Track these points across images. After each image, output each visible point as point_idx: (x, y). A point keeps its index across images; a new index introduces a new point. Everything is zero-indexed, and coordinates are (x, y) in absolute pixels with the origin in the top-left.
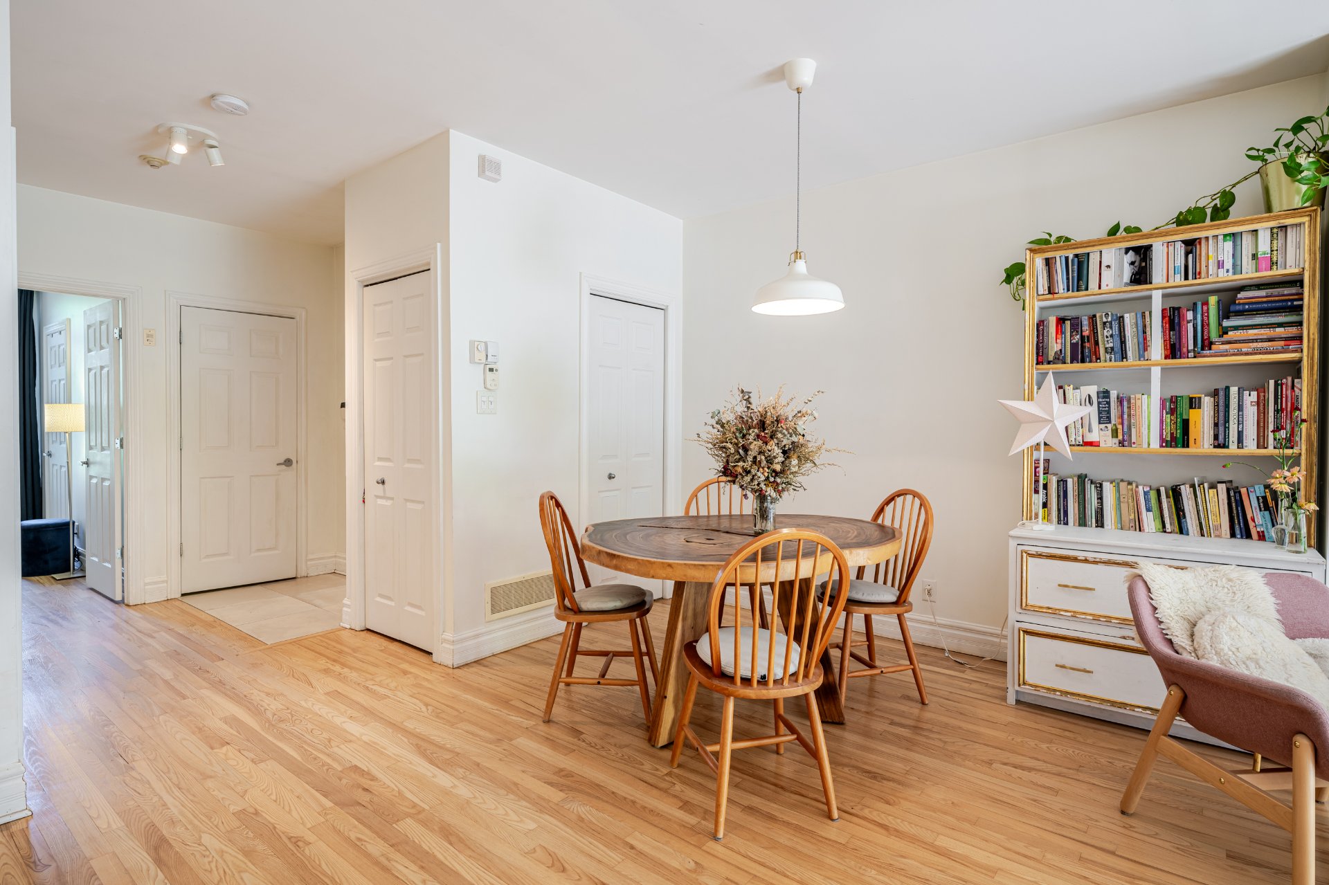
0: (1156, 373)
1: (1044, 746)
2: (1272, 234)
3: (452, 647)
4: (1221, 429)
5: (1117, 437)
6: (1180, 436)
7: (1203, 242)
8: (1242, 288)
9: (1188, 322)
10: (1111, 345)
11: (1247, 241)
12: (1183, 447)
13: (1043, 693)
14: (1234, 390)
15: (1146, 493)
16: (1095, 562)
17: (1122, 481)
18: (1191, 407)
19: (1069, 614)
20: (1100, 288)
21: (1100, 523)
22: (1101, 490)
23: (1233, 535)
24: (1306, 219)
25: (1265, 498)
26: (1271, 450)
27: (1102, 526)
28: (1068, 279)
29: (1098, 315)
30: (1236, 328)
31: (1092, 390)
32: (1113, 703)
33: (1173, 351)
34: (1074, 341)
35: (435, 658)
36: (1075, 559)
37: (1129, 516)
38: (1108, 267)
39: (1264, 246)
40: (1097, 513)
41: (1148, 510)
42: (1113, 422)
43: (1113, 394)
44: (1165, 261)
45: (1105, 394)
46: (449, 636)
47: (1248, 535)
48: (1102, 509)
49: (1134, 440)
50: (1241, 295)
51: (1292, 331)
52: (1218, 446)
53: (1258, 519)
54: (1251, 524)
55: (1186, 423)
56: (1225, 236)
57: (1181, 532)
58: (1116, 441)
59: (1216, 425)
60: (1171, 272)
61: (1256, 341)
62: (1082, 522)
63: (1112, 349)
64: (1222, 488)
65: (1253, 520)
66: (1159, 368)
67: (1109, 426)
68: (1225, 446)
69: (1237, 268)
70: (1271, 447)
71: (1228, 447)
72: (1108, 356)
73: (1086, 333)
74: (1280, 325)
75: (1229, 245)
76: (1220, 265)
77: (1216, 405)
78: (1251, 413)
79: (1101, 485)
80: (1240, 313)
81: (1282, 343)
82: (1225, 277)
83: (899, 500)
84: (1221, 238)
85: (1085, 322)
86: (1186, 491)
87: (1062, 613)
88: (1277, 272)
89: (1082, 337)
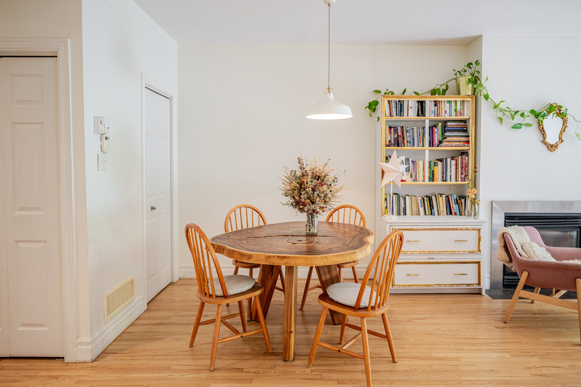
0: (427, 152)
1: (416, 309)
2: (461, 103)
4: (445, 174)
5: (412, 178)
6: (432, 178)
7: (443, 103)
8: (449, 121)
9: (436, 133)
10: (409, 140)
11: (453, 104)
12: (432, 181)
13: (402, 288)
14: (449, 160)
15: (420, 200)
16: (420, 230)
17: (412, 195)
18: (435, 166)
19: (410, 253)
20: (408, 116)
21: (405, 214)
22: (405, 200)
23: (447, 214)
24: (470, 99)
25: (457, 200)
26: (460, 182)
27: (406, 215)
28: (397, 110)
29: (404, 127)
30: (449, 136)
31: (403, 158)
32: (426, 285)
33: (431, 144)
34: (395, 137)
35: (66, 360)
36: (412, 230)
37: (415, 209)
38: (411, 107)
39: (459, 108)
40: (403, 209)
41: (421, 207)
42: (411, 172)
43: (411, 160)
44: (429, 107)
45: (407, 160)
47: (451, 213)
48: (405, 208)
49: (417, 179)
50: (449, 124)
51: (465, 139)
52: (444, 181)
53: (455, 207)
54: (452, 209)
55: (433, 172)
56: (447, 101)
57: (432, 214)
58: (412, 179)
59: (443, 173)
60: (431, 113)
61: (455, 142)
62: (399, 214)
63: (410, 141)
64: (444, 196)
65: (453, 208)
66: (428, 150)
67: (410, 173)
68: (446, 181)
69: (450, 115)
70: (460, 181)
71: (447, 181)
72: (408, 144)
73: (400, 134)
74: (462, 136)
75: (448, 104)
76: (446, 112)
77: (443, 165)
78: (453, 167)
79: (405, 197)
80: (450, 131)
81: (463, 143)
82: (447, 117)
84: (446, 102)
85: (399, 129)
86: (434, 198)
87: (408, 253)
88: (461, 118)
89: (398, 136)
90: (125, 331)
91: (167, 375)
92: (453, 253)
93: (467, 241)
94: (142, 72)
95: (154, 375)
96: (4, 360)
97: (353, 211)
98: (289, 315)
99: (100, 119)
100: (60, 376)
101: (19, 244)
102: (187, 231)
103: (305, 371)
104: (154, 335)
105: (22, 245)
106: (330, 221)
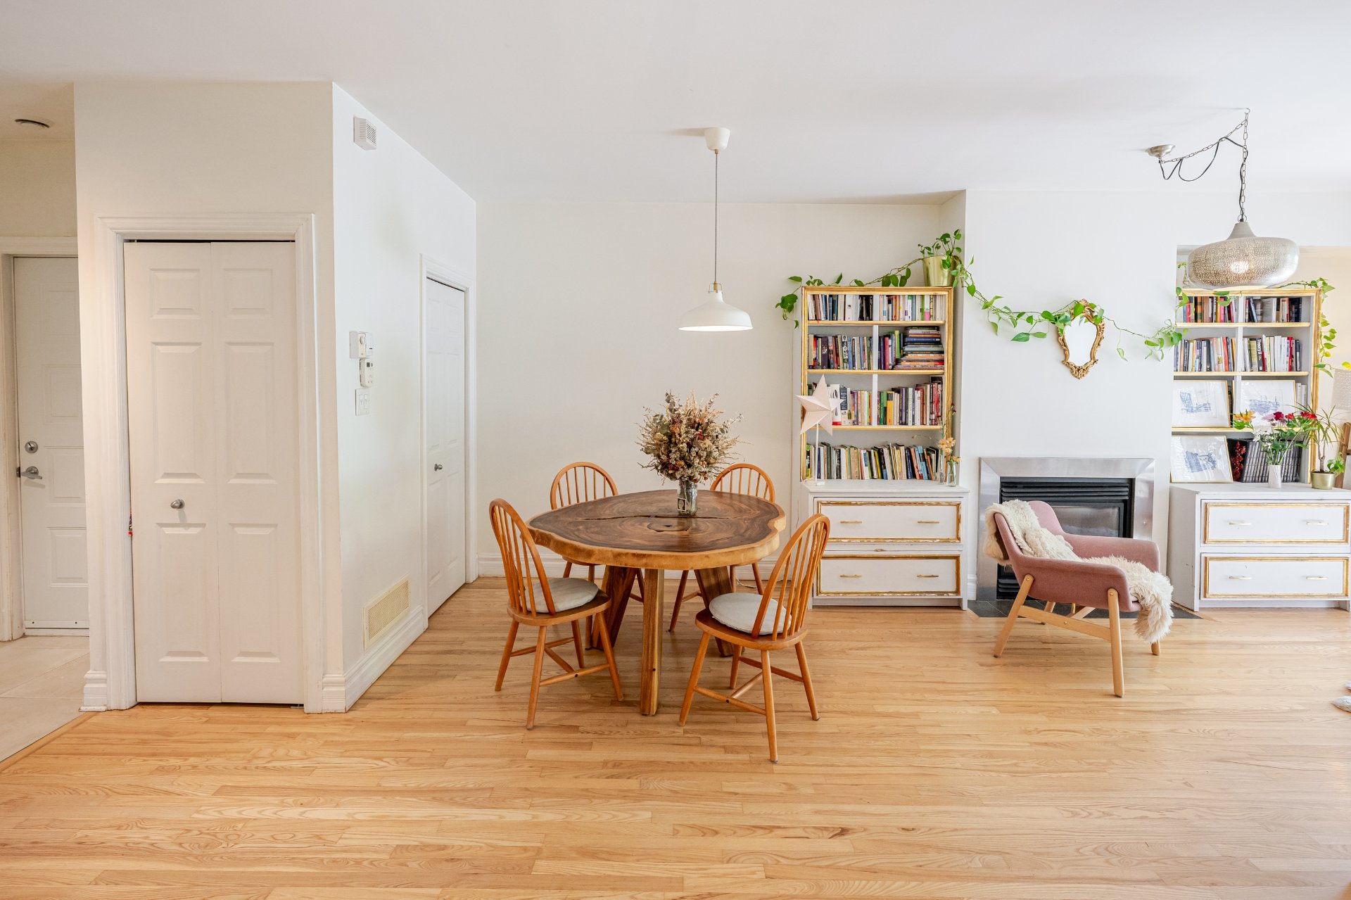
0: (875, 377)
1: (854, 631)
2: (931, 299)
3: (343, 689)
4: (904, 413)
5: (851, 418)
6: (883, 420)
7: (901, 298)
8: (912, 327)
9: (890, 346)
10: (847, 357)
11: (918, 300)
12: (884, 424)
13: (832, 596)
14: (910, 390)
15: (865, 454)
16: (861, 504)
17: (852, 447)
18: (888, 400)
19: (846, 541)
20: (844, 320)
21: (839, 476)
22: (840, 454)
23: (908, 478)
24: (946, 293)
25: (923, 454)
26: (928, 427)
27: (840, 478)
28: (826, 311)
29: (839, 337)
30: (912, 352)
31: (837, 387)
32: (872, 594)
33: (882, 364)
34: (824, 353)
35: (307, 709)
36: (850, 504)
37: (855, 469)
38: (850, 306)
39: (927, 306)
40: (837, 469)
41: (866, 466)
42: (849, 409)
43: (849, 390)
44: (879, 305)
45: (843, 390)
46: (338, 676)
47: (914, 476)
48: (840, 466)
49: (860, 420)
50: (911, 331)
51: (937, 357)
52: (902, 424)
53: (920, 466)
54: (916, 470)
55: (885, 409)
56: (909, 296)
57: (882, 478)
58: (851, 421)
59: (901, 411)
60: (882, 314)
61: (922, 361)
62: (829, 477)
63: (848, 360)
64: (902, 449)
65: (917, 468)
66: (877, 375)
67: (847, 411)
68: (906, 424)
69: (914, 318)
70: (928, 424)
71: (907, 424)
72: (845, 365)
73: (831, 348)
74: (932, 352)
75: (910, 301)
76: (906, 313)
77: (901, 399)
78: (918, 402)
79: (840, 450)
80: (912, 343)
81: (933, 363)
82: (908, 321)
83: (736, 472)
84: (906, 297)
85: (831, 340)
86: (886, 451)
87: (843, 540)
88: (931, 322)
89: (829, 351)
90: (397, 663)
91: (462, 734)
92: (916, 541)
93: (938, 522)
94: (421, 255)
95: (443, 734)
96: (213, 708)
97: (755, 474)
98: (650, 643)
99: (360, 335)
100: (299, 734)
101: (236, 529)
102: (493, 511)
103: (674, 732)
104: (439, 670)
105: (240, 531)
106: (718, 489)
